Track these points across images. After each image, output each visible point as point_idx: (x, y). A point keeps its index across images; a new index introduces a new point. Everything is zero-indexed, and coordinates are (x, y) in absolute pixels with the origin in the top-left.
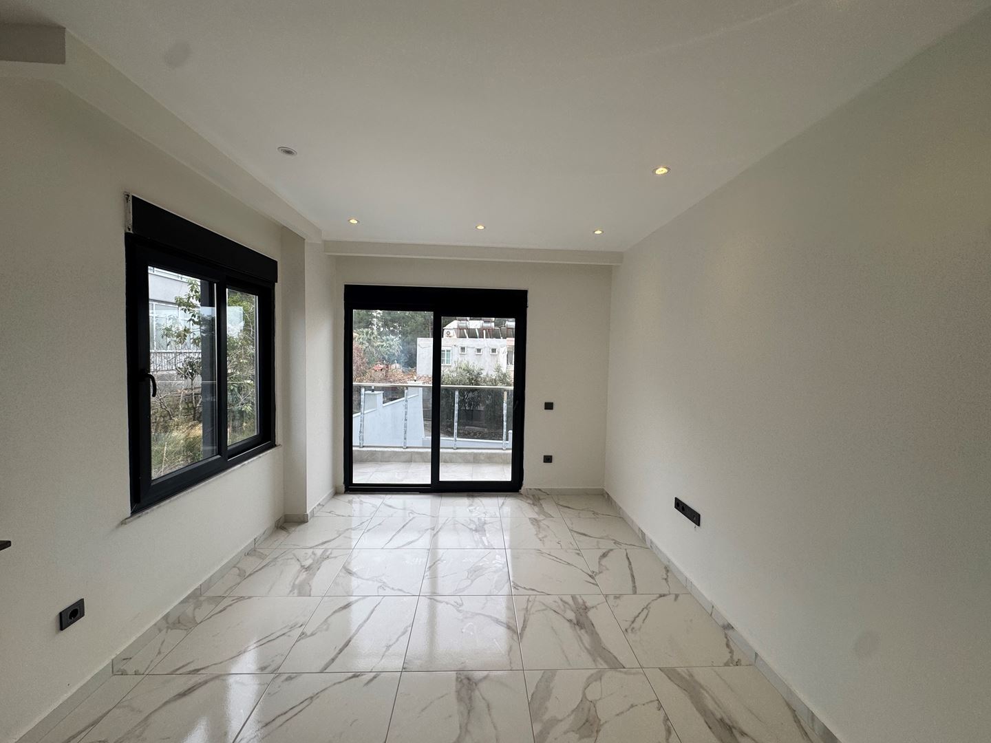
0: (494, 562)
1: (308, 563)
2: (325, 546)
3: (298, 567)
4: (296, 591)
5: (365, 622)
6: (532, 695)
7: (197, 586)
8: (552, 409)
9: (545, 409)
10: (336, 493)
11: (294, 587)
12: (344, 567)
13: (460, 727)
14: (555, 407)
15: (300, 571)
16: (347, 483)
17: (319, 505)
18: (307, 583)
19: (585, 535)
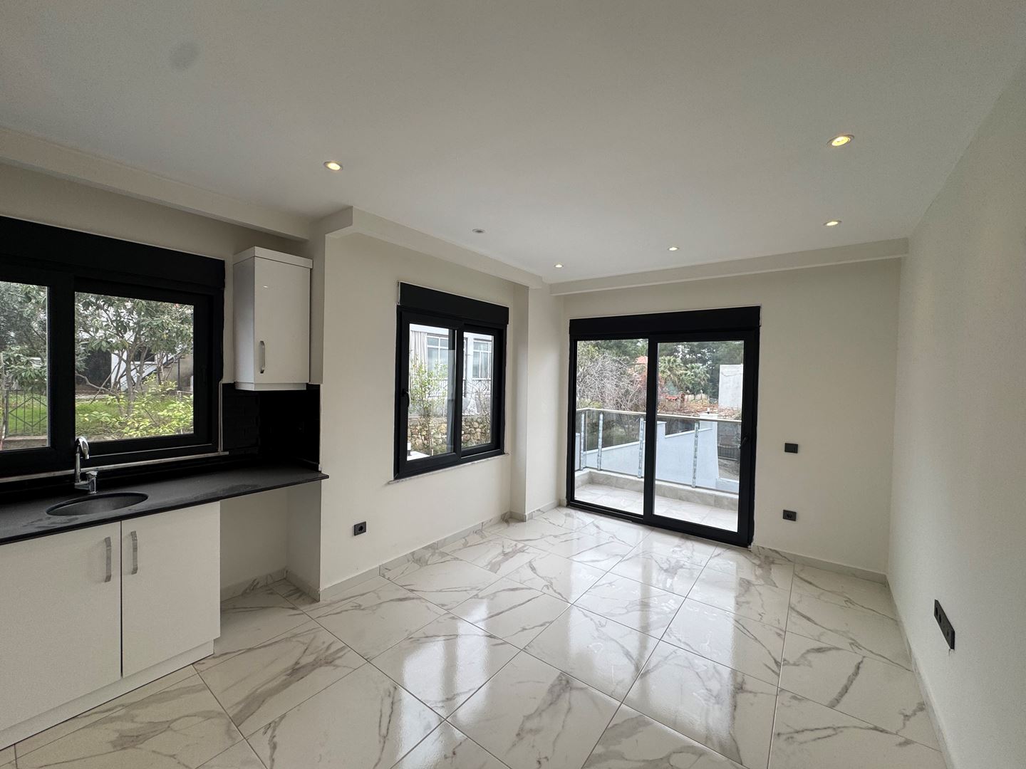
0: (663, 604)
1: (507, 551)
2: (526, 543)
3: (500, 551)
4: (489, 566)
5: (519, 605)
6: (616, 725)
8: (795, 452)
9: (786, 450)
10: (559, 505)
11: (489, 564)
12: (530, 562)
13: (537, 710)
14: (800, 449)
15: (499, 554)
16: (567, 497)
17: (539, 510)
18: (499, 564)
19: (809, 619)
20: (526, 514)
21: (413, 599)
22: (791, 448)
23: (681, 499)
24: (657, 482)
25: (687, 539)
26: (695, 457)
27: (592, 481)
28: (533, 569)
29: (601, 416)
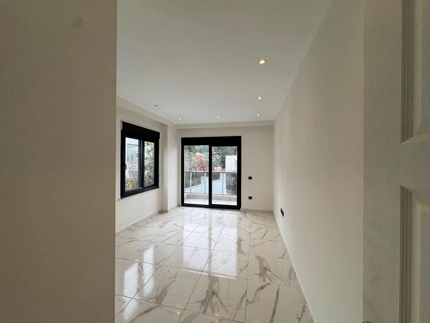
1: (164, 222)
2: (170, 218)
5: (175, 235)
7: (136, 222)
8: (251, 179)
9: (249, 179)
10: (179, 206)
11: (159, 226)
12: (174, 224)
14: (252, 178)
15: (162, 223)
16: (182, 203)
17: (172, 208)
18: (163, 226)
19: (256, 223)
20: (168, 209)
21: (134, 241)
22: (250, 178)
23: (219, 200)
24: (212, 195)
25: (223, 210)
26: (223, 185)
27: (189, 197)
28: (176, 225)
29: (191, 173)
